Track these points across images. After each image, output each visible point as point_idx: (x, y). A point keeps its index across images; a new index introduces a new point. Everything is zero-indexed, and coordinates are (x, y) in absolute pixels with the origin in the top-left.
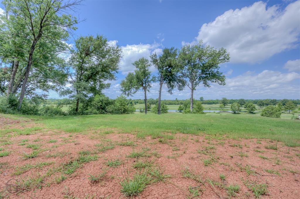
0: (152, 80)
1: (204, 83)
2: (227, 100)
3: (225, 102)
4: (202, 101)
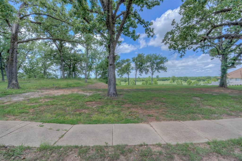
1: (157, 71)
2: (175, 77)
3: (174, 79)
4: (158, 79)
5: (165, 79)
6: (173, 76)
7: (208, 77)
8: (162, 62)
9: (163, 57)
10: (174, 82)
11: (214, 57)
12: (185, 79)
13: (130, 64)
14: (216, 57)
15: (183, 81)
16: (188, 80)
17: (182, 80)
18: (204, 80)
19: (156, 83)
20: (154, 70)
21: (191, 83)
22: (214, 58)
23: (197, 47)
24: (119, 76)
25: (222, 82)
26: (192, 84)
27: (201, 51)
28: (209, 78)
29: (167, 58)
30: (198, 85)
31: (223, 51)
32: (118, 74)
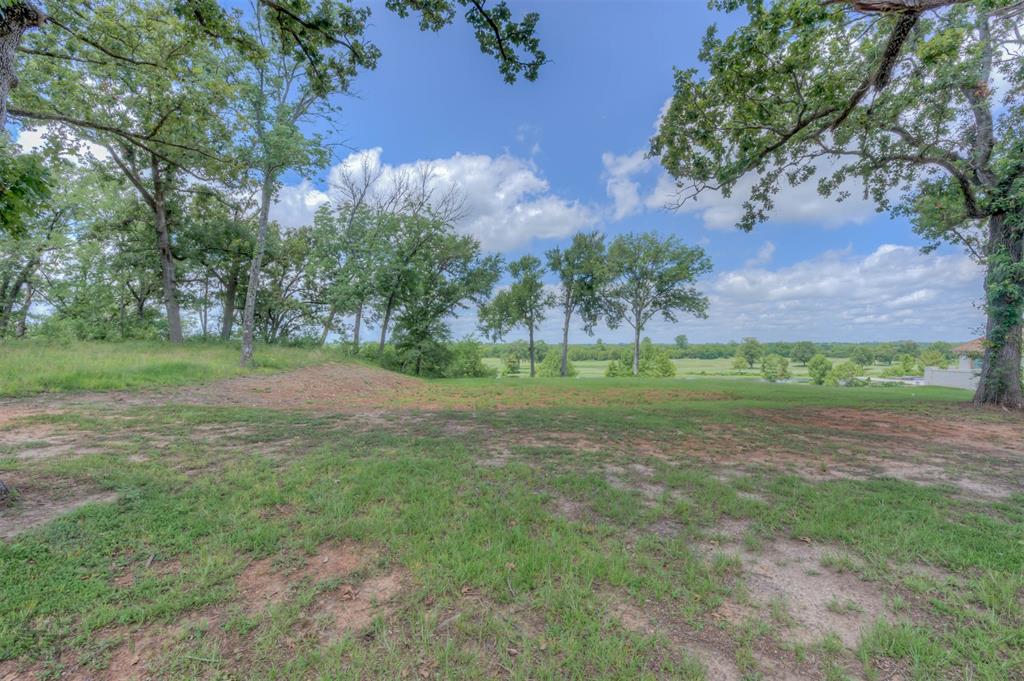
0: (546, 303)
1: (664, 313)
2: (758, 345)
3: (751, 352)
4: (683, 349)
5: (712, 350)
6: (747, 340)
7: (904, 344)
8: (684, 272)
9: (690, 245)
10: (754, 366)
11: (941, 239)
12: (803, 353)
13: (539, 281)
14: (947, 238)
15: (795, 361)
16: (813, 359)
17: (786, 355)
18: (886, 359)
19: (667, 371)
20: (648, 308)
21: (827, 372)
22: (939, 244)
23: (839, 169)
24: (487, 336)
25: (994, 374)
26: (834, 375)
27: (866, 197)
28: (910, 350)
29: (707, 253)
30: (856, 385)
31: (997, 191)
32: (485, 323)
